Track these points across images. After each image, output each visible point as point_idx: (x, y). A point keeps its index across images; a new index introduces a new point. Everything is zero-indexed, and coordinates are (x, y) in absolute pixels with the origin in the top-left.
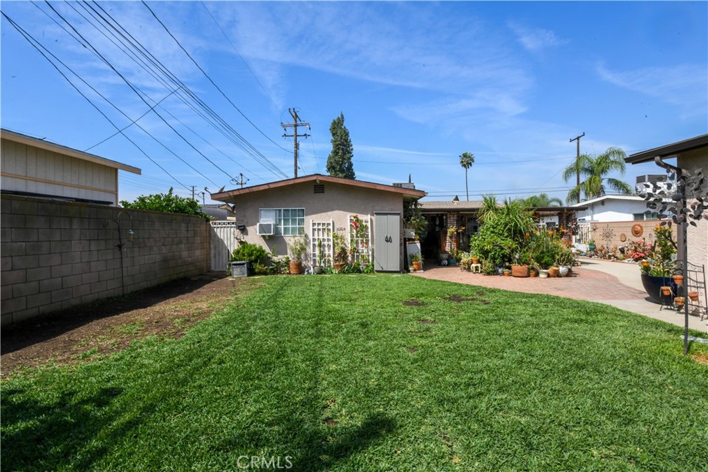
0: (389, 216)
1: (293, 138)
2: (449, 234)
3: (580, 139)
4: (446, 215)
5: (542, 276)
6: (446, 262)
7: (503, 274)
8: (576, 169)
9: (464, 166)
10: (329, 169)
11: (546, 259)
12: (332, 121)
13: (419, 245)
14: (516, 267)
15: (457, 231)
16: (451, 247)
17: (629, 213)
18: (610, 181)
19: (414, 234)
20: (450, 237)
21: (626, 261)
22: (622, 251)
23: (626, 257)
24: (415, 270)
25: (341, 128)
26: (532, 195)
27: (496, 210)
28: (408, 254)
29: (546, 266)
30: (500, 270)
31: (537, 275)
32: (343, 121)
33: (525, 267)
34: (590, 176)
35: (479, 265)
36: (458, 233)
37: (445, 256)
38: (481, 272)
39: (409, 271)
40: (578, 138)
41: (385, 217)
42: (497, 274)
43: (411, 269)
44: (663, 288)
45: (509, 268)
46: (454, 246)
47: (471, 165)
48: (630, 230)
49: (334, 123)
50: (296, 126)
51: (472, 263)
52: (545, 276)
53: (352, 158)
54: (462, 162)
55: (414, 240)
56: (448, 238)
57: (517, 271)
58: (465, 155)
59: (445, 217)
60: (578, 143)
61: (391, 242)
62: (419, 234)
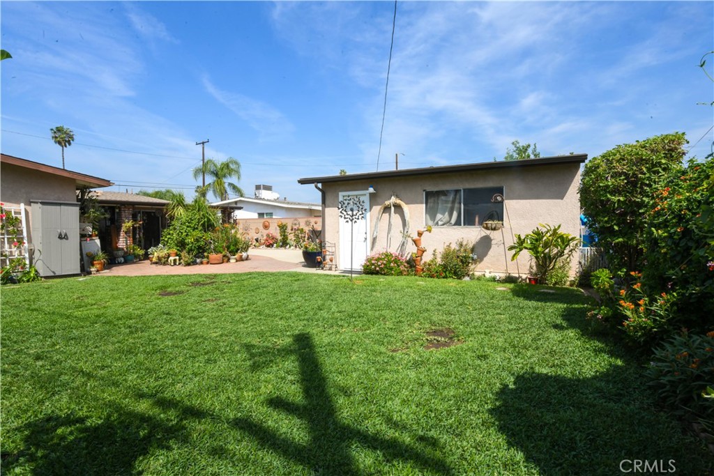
0: (62, 207)
2: (123, 229)
3: (205, 144)
4: (119, 208)
5: (232, 261)
6: (122, 260)
7: (202, 263)
8: (203, 171)
9: (60, 143)
11: (232, 248)
13: (98, 241)
14: (213, 256)
15: (133, 226)
16: (127, 244)
17: (255, 212)
18: (230, 184)
19: (91, 229)
20: (126, 233)
21: (261, 247)
22: (257, 240)
23: (261, 245)
24: (98, 271)
26: (157, 190)
27: (186, 207)
28: (84, 253)
29: (233, 253)
30: (198, 260)
31: (228, 260)
33: (220, 255)
34: (215, 178)
35: (177, 258)
36: (134, 228)
37: (120, 253)
38: (179, 264)
39: (90, 273)
40: (203, 143)
41: (58, 207)
42: (197, 264)
43: (93, 269)
44: (318, 257)
45: (208, 257)
46: (130, 242)
47: (70, 144)
48: (261, 225)
51: (169, 256)
52: (235, 261)
55: (90, 236)
56: (122, 234)
57: (214, 260)
59: (117, 210)
60: (203, 148)
61: (67, 239)
62: (97, 229)
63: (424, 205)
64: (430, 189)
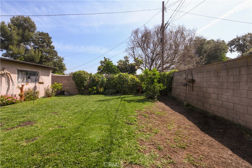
63: (17, 75)
64: (19, 69)
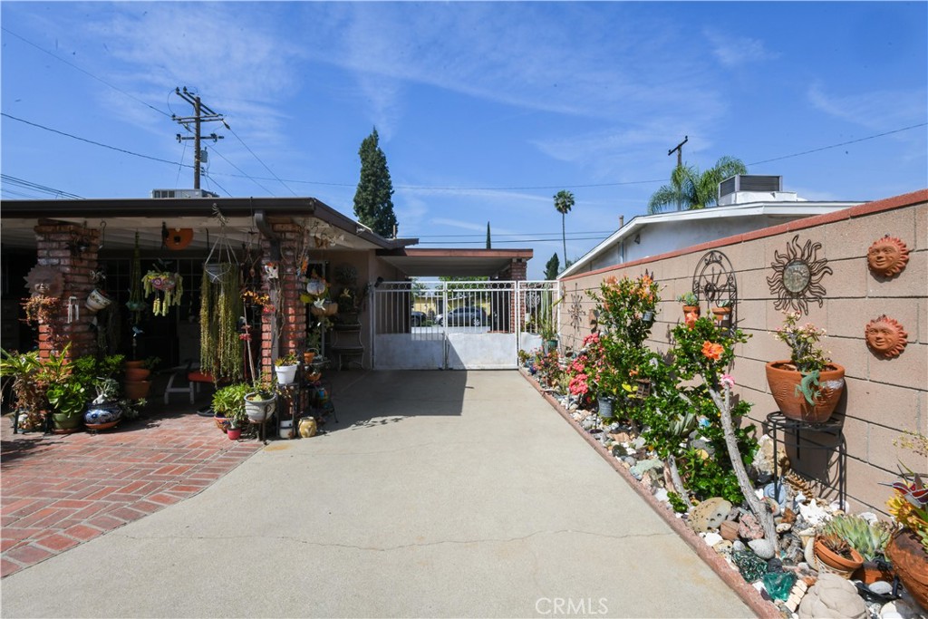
1: (193, 142)
9: (560, 210)
10: (357, 211)
12: (362, 142)
25: (375, 151)
32: (377, 140)
40: (679, 148)
47: (570, 209)
49: (365, 143)
50: (198, 120)
53: (392, 196)
54: (557, 204)
58: (561, 195)
